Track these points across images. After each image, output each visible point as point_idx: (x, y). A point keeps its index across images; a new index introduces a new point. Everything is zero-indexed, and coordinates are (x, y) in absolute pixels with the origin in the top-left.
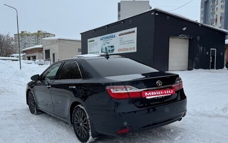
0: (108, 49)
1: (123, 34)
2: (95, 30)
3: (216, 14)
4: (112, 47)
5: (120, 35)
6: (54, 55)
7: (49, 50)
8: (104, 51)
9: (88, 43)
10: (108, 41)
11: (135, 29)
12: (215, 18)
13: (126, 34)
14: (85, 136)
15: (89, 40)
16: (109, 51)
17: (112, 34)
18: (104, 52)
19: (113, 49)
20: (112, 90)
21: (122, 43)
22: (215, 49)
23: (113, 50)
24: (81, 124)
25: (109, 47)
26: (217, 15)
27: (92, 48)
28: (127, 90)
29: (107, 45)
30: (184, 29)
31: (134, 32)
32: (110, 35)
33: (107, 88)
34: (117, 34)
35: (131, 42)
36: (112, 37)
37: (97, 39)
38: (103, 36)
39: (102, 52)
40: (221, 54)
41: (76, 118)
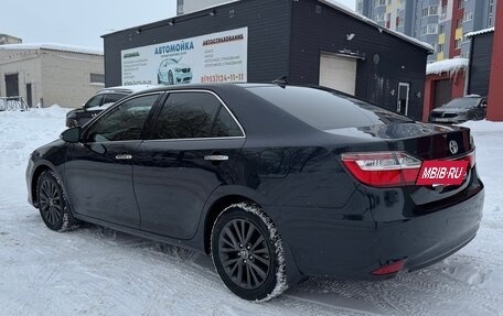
0: (176, 75)
1: (213, 42)
2: (141, 29)
3: (388, 12)
4: (184, 71)
5: (205, 44)
6: (29, 86)
7: (17, 75)
8: (165, 79)
9: (123, 60)
10: (173, 57)
11: (244, 31)
12: (386, 19)
13: (220, 41)
14: (258, 284)
15: (123, 53)
16: (179, 80)
17: (186, 41)
18: (165, 83)
19: (187, 75)
20: (361, 163)
21: (210, 61)
22: (408, 85)
23: (189, 78)
24: (244, 253)
25: (177, 70)
26: (389, 15)
27: (133, 73)
28: (398, 163)
29: (172, 67)
30: (351, 37)
31: (240, 37)
32: (179, 42)
33: (345, 157)
34: (198, 41)
35: (231, 61)
36: (186, 47)
37: (147, 52)
38: (161, 45)
39: (160, 82)
40: (419, 95)
41: (227, 237)
